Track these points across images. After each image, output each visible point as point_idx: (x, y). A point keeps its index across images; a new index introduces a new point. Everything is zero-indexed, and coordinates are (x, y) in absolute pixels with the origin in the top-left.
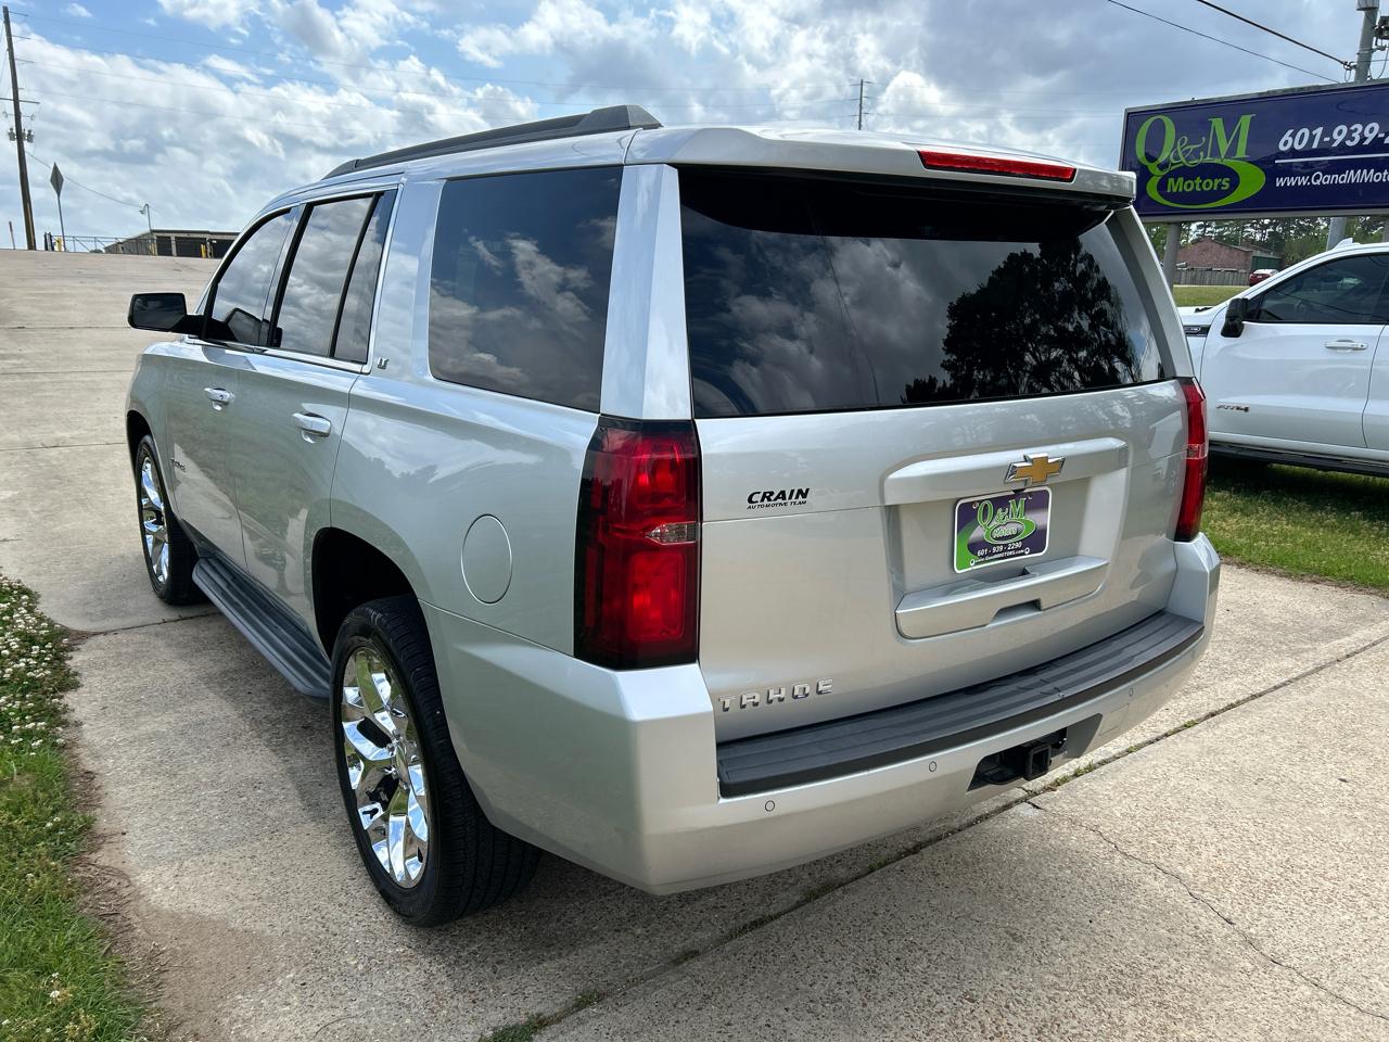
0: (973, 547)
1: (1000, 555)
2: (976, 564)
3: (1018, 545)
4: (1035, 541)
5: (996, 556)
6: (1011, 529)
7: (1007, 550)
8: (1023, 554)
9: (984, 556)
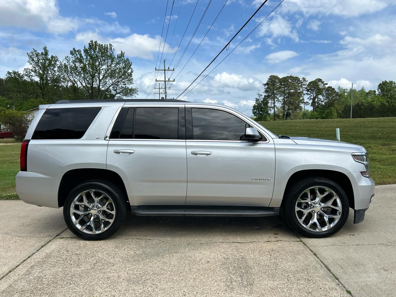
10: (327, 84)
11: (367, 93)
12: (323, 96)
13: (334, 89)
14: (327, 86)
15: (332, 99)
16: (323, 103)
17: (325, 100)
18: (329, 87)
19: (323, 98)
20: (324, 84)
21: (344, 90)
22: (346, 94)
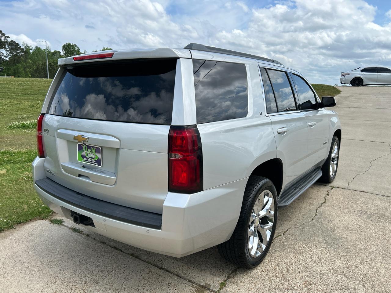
0: (83, 157)
1: (90, 162)
2: (84, 162)
3: (95, 161)
4: (98, 162)
5: (89, 162)
6: (92, 156)
7: (92, 161)
8: (96, 164)
9: (86, 160)
10: (9, 37)
11: (53, 53)
12: (6, 50)
13: (18, 44)
14: (9, 40)
15: (17, 55)
16: (7, 59)
17: (9, 55)
18: (11, 41)
19: (7, 53)
20: (6, 37)
21: (29, 47)
22: (31, 51)
